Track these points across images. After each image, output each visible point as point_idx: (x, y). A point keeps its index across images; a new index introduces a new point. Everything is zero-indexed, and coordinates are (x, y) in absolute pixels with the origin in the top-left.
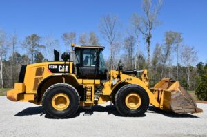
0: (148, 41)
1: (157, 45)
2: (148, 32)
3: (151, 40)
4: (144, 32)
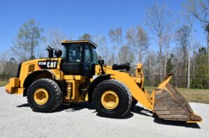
4: (203, 20)
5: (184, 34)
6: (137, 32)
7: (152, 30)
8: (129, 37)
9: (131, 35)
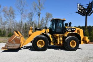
0: (39, 15)
1: (43, 18)
2: (39, 12)
3: (40, 15)
5: (31, 15)
6: (9, 9)
7: (18, 11)
8: (4, 11)
9: (5, 10)
